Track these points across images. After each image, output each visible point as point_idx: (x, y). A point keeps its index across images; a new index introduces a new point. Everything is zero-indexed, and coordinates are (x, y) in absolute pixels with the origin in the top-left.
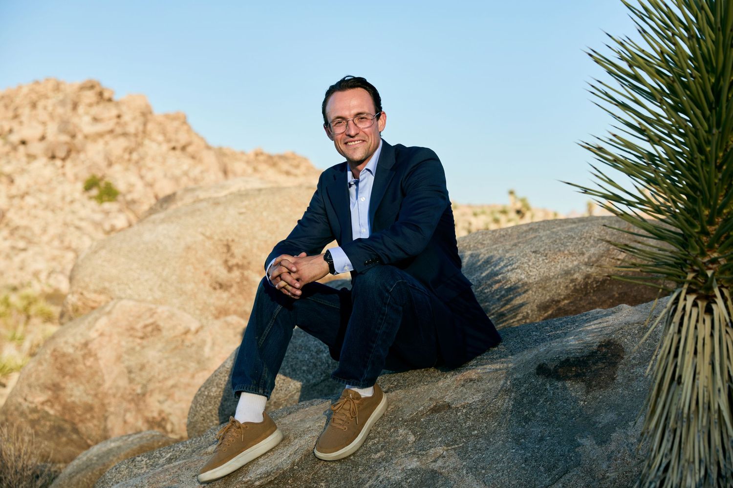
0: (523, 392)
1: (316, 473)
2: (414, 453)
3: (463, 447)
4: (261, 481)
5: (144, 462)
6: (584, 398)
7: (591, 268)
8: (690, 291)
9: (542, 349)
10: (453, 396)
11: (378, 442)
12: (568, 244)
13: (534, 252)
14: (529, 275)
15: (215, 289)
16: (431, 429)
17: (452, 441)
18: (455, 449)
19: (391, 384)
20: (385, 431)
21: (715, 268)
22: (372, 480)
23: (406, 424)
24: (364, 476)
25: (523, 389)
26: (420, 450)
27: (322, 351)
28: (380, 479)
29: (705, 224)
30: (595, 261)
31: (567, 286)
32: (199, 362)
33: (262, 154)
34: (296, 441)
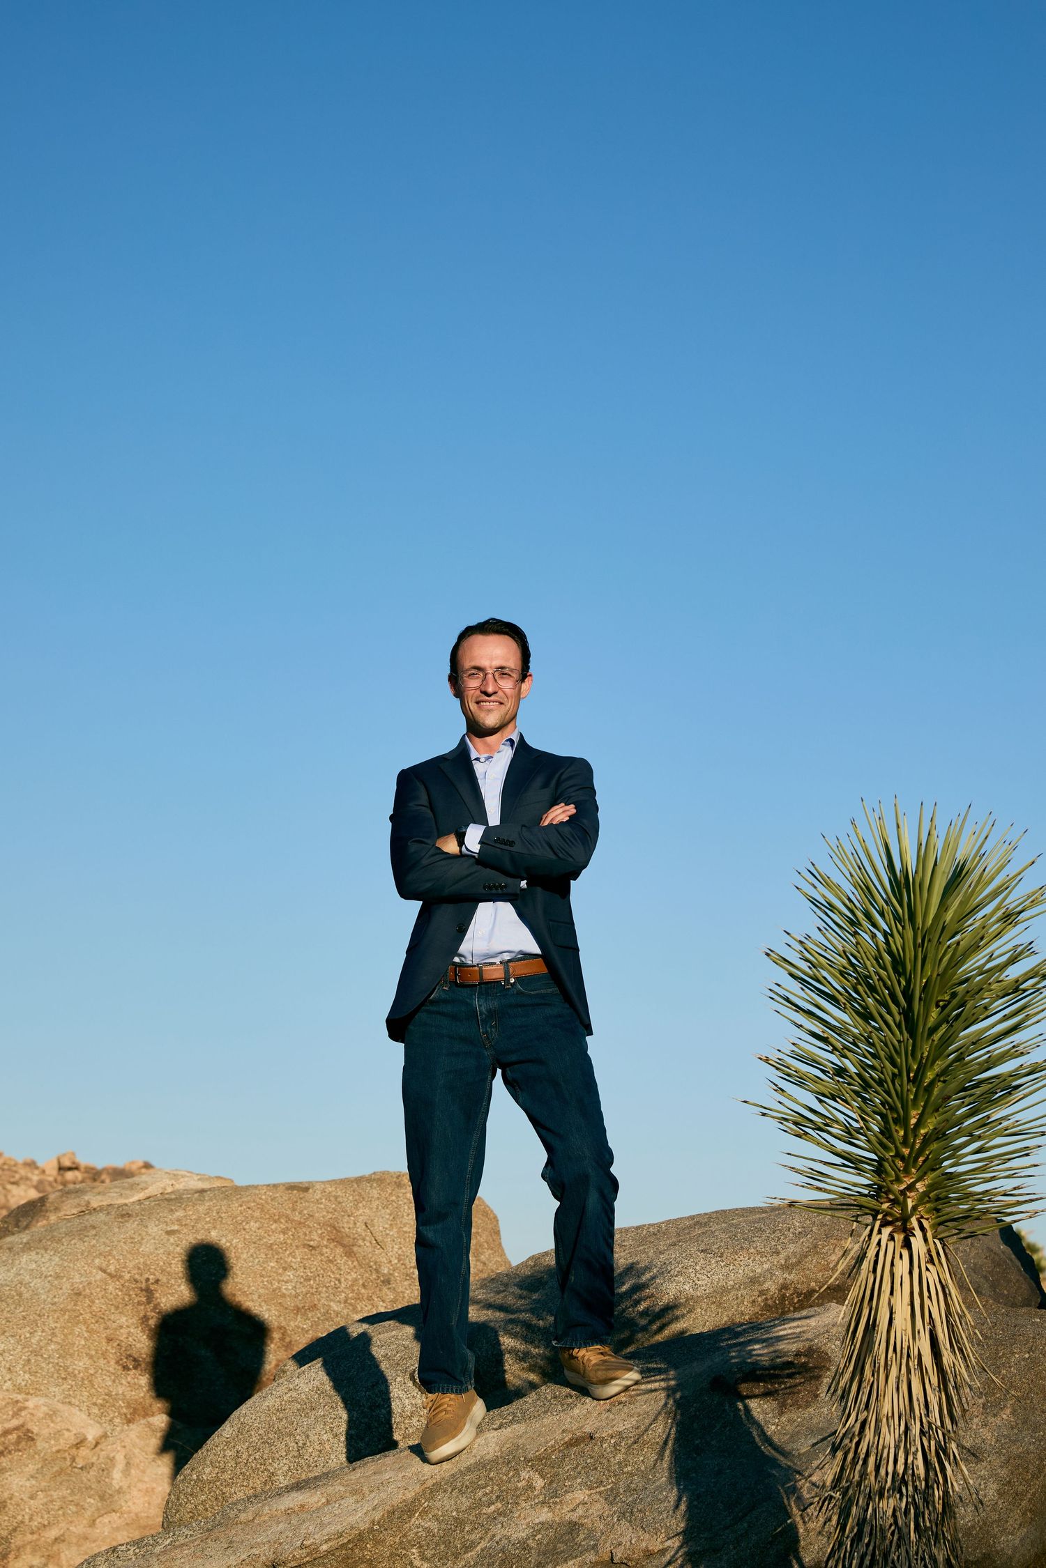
0: (693, 1414)
1: (405, 1536)
2: (543, 1502)
3: (612, 1489)
4: (330, 1544)
5: (131, 1552)
6: (777, 1420)
7: (790, 1274)
8: (885, 1224)
9: (717, 1360)
10: (595, 1426)
11: (492, 1492)
12: (755, 1239)
13: (702, 1251)
14: (696, 1284)
15: (125, 1368)
16: (566, 1469)
17: (596, 1483)
18: (600, 1493)
19: (505, 1419)
20: (501, 1476)
21: (913, 1196)
22: (484, 1541)
23: (530, 1464)
24: (473, 1537)
25: (692, 1409)
26: (552, 1495)
27: (378, 1406)
28: (497, 1538)
29: (899, 1145)
30: (796, 1263)
31: (754, 1301)
32: (102, 1498)
33: (75, 1168)
34: (373, 1495)
